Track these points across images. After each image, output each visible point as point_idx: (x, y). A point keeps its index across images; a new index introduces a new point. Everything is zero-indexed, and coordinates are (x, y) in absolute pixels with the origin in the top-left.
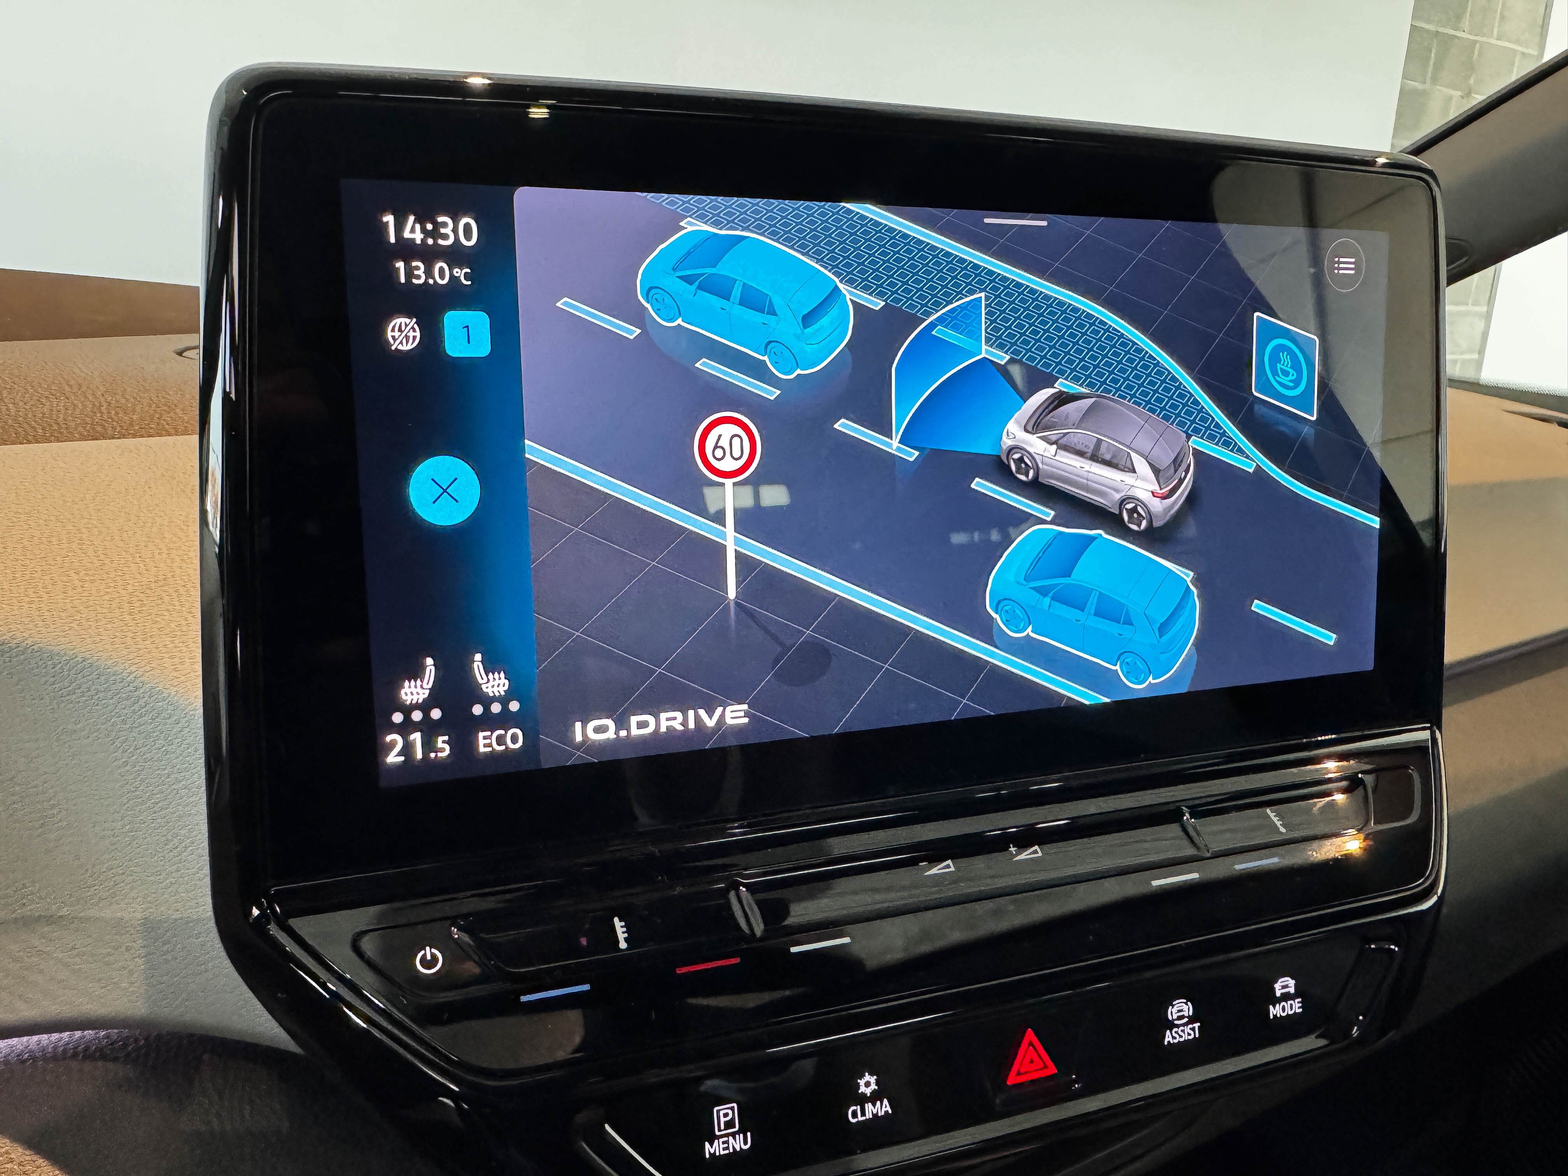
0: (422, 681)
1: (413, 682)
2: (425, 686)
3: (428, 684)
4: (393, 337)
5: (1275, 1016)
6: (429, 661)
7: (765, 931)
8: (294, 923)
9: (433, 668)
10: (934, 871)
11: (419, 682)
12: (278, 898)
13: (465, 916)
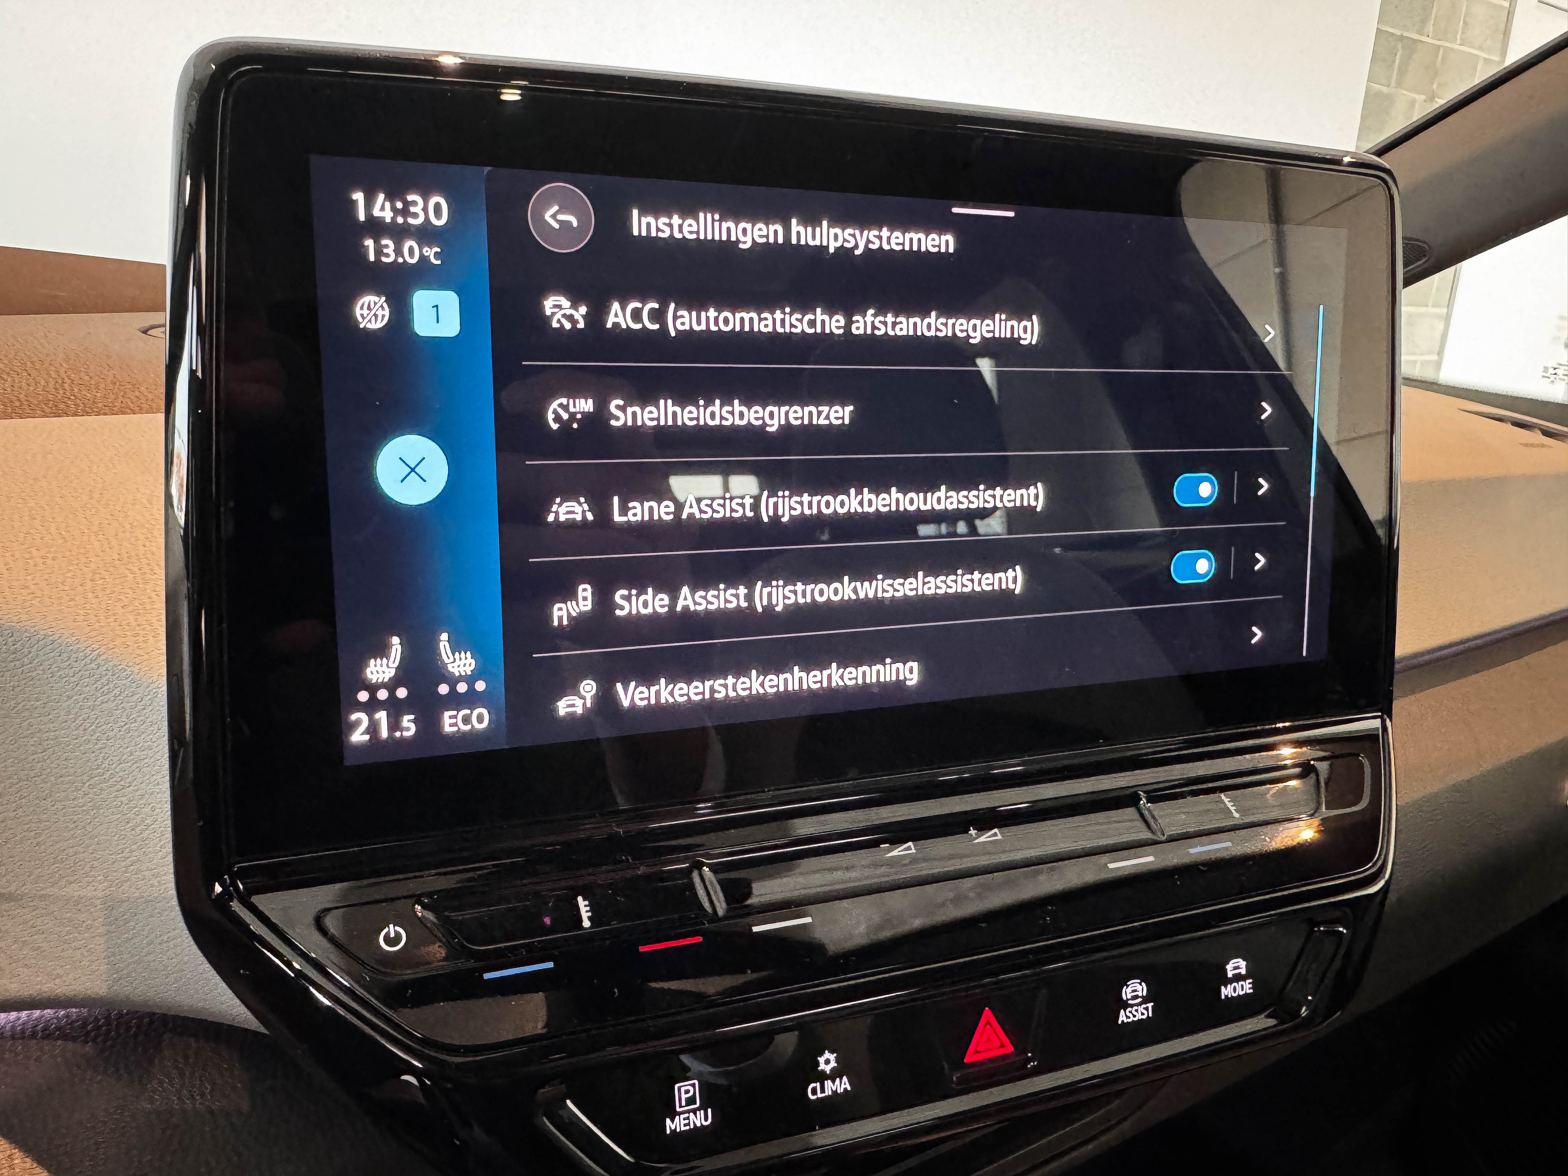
0: (388, 659)
1: (379, 660)
2: (391, 664)
3: (394, 662)
4: (362, 315)
5: (1226, 996)
6: (396, 640)
7: (728, 910)
8: (255, 899)
9: (399, 647)
10: (895, 853)
11: (385, 660)
12: (243, 874)
13: (430, 895)
